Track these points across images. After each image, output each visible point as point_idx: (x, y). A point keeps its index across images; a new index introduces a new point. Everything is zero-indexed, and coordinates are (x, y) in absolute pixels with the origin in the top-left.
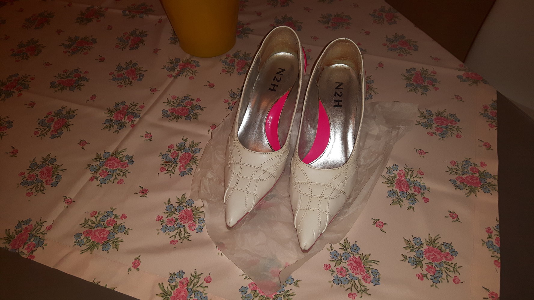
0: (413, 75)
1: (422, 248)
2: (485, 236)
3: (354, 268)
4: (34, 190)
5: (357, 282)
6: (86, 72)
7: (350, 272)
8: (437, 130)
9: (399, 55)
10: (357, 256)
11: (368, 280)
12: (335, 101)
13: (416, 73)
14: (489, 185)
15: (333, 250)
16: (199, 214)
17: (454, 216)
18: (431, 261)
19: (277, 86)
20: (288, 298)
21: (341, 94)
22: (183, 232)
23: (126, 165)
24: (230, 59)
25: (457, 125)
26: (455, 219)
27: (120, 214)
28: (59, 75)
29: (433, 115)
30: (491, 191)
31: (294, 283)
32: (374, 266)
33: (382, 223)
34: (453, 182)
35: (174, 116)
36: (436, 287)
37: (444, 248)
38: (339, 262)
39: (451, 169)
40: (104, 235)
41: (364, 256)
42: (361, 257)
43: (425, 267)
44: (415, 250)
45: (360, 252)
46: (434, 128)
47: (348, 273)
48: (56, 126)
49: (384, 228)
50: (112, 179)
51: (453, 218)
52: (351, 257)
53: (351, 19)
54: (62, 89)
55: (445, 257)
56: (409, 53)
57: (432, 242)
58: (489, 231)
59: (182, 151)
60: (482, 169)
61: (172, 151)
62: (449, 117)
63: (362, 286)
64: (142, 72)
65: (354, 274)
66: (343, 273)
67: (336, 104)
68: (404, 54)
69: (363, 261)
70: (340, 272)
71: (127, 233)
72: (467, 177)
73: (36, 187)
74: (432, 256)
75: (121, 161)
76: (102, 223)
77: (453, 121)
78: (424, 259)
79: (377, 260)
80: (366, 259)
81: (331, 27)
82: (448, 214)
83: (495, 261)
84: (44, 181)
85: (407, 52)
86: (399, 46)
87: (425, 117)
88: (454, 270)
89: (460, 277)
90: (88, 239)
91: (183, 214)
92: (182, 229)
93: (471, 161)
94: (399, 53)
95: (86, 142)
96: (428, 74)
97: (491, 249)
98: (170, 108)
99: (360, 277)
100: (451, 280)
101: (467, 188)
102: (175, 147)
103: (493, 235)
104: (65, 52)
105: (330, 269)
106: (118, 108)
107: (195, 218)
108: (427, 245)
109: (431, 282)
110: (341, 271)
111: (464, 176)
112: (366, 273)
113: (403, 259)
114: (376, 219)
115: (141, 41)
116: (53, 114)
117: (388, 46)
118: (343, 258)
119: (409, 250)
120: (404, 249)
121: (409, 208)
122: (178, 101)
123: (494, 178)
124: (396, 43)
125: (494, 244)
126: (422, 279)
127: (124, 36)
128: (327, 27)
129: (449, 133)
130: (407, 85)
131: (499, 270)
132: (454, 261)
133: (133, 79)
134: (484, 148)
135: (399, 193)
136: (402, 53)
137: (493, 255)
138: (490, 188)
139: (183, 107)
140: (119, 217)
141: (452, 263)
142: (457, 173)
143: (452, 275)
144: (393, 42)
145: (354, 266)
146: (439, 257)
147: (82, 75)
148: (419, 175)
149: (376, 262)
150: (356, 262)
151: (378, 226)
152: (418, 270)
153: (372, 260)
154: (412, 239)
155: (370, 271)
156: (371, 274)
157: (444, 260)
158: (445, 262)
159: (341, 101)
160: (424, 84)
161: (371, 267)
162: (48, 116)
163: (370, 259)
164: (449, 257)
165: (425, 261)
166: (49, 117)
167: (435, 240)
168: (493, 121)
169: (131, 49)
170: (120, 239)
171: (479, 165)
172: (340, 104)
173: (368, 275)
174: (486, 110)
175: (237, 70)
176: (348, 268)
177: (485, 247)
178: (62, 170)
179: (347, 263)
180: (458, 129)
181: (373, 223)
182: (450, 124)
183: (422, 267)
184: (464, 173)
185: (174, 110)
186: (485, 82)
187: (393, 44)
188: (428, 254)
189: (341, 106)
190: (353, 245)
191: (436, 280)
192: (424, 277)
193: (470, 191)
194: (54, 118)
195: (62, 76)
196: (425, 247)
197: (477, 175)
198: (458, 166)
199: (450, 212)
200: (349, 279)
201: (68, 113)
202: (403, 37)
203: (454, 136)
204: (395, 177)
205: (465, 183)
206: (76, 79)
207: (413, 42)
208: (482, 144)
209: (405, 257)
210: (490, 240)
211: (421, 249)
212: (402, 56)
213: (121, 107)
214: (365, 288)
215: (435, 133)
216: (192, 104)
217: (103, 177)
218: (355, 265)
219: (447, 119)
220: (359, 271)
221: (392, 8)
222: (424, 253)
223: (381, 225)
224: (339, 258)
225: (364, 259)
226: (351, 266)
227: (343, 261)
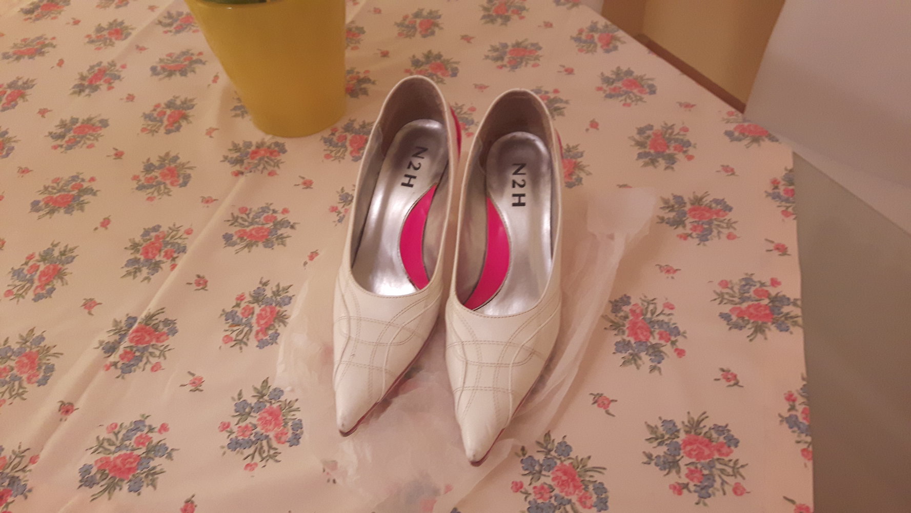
0: (649, 137)
1: (678, 437)
2: (784, 408)
3: (563, 484)
4: (7, 396)
5: (568, 507)
6: (92, 179)
7: (557, 491)
8: (694, 229)
9: (624, 105)
10: (567, 463)
11: (588, 503)
12: (514, 195)
13: (655, 134)
14: (787, 316)
15: (527, 456)
16: (293, 413)
17: (730, 378)
18: (694, 460)
19: (415, 177)
21: (522, 183)
22: (266, 448)
23: (164, 337)
24: (337, 134)
25: (727, 217)
26: (732, 382)
27: (157, 425)
28: (46, 188)
29: (685, 203)
30: (792, 329)
32: (598, 477)
33: (607, 399)
34: (725, 317)
35: (244, 244)
36: (705, 504)
37: (715, 435)
38: (537, 475)
39: (721, 295)
40: (132, 463)
41: (579, 461)
42: (575, 464)
43: (684, 470)
44: (666, 442)
45: (572, 455)
46: (689, 226)
47: (553, 494)
48: (44, 279)
49: (612, 408)
50: (141, 364)
51: (728, 380)
52: (558, 465)
53: (540, 48)
54: (52, 212)
55: (719, 451)
56: (641, 99)
57: (694, 426)
58: (790, 398)
59: (260, 303)
60: (773, 291)
61: (243, 305)
62: (714, 205)
64: (188, 171)
65: (563, 494)
66: (545, 494)
67: (516, 200)
68: (633, 101)
69: (578, 470)
70: (540, 493)
71: (170, 457)
72: (749, 307)
73: (11, 389)
74: (695, 451)
75: (156, 330)
76: (127, 443)
77: (720, 211)
78: (682, 457)
79: (602, 466)
80: (583, 467)
81: (508, 65)
82: (719, 375)
83: (803, 450)
84: (25, 376)
85: (638, 98)
86: (624, 89)
87: (672, 208)
88: (733, 471)
89: (744, 484)
90: (103, 474)
91: (266, 415)
92: (265, 443)
93: (755, 278)
94: (623, 102)
95: (95, 302)
96: (675, 133)
97: (795, 429)
98: (238, 228)
99: (574, 499)
100: (729, 489)
101: (749, 326)
102: (248, 298)
103: (797, 403)
104: (55, 147)
105: (523, 490)
106: (148, 238)
107: (287, 420)
108: (687, 432)
109: (695, 497)
110: (541, 491)
111: (745, 305)
112: (583, 491)
113: (646, 459)
114: (598, 394)
115: (185, 117)
116: (37, 257)
117: (605, 91)
118: (543, 468)
119: (655, 444)
120: (647, 443)
121: (653, 369)
122: (251, 216)
123: (795, 304)
124: (619, 84)
125: (801, 419)
126: (680, 493)
127: (155, 110)
128: (501, 67)
129: (715, 232)
130: (640, 156)
131: (810, 464)
132: (733, 457)
133: (172, 184)
134: (776, 253)
135: (634, 345)
136: (629, 101)
137: (799, 439)
138: (789, 323)
139: (260, 226)
140: (156, 430)
141: (730, 461)
142: (731, 302)
143: (731, 481)
144: (613, 83)
145: (563, 481)
146: (707, 452)
147: (85, 185)
148: (667, 311)
149: (599, 469)
150: (565, 473)
151: (602, 405)
152: (673, 478)
153: (594, 468)
154: (659, 424)
155: (591, 487)
156: (593, 492)
157: (716, 456)
158: (718, 459)
159: (524, 195)
160: (668, 152)
161: (592, 479)
162: (28, 262)
163: (590, 465)
164: (725, 450)
165: (684, 461)
166: (31, 263)
167: (699, 422)
168: (788, 205)
169: (168, 132)
170: (158, 469)
171: (768, 283)
172: (523, 200)
173: (588, 495)
174: (776, 188)
175: (351, 153)
176: (553, 485)
177: (785, 425)
178: (56, 355)
179: (552, 476)
180: (730, 225)
181: (592, 402)
182: (715, 217)
183: (678, 472)
184: (743, 300)
185: (245, 232)
186: (773, 139)
187: (613, 87)
188: (688, 448)
189: (523, 204)
190: (560, 444)
191: (704, 492)
192: (684, 488)
193: (755, 332)
194: (38, 264)
195: (50, 189)
196: (682, 436)
197: (766, 301)
198: (732, 288)
199: (723, 370)
200: (555, 504)
201: (63, 253)
202: (629, 72)
203: (723, 236)
204: (626, 317)
205: (746, 318)
206: (75, 192)
207: (648, 79)
208: (771, 247)
209: (649, 456)
210: (793, 413)
211: (676, 440)
212: (629, 105)
213: (153, 234)
215: (690, 235)
216: (275, 218)
217: (125, 361)
218: (564, 478)
219: (710, 208)
220: (571, 489)
221: (609, 23)
222: (682, 447)
223: (606, 402)
224: (537, 468)
225: (581, 466)
226: (557, 481)
227: (543, 473)
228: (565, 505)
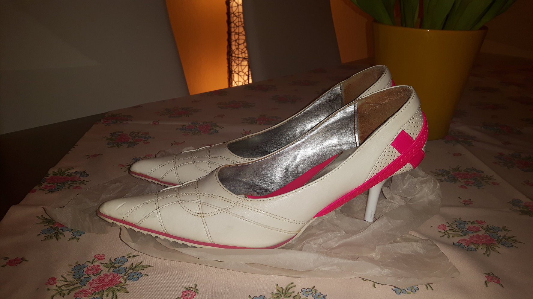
3: (100, 280)
5: (77, 285)
7: (93, 277)
10: (121, 280)
11: (80, 295)
15: (128, 259)
20: (53, 236)
31: (74, 236)
33: (193, 297)
38: (110, 266)
41: (124, 287)
42: (120, 284)
45: (128, 282)
47: (92, 275)
52: (119, 275)
63: (69, 291)
65: (91, 281)
66: (92, 271)
69: (114, 287)
70: (93, 269)
80: (117, 289)
99: (86, 287)
105: (96, 260)
110: (95, 269)
112: (92, 292)
114: (197, 290)
118: (117, 268)
145: (103, 280)
150: (111, 280)
151: (185, 294)
153: (116, 296)
155: (96, 296)
161: (104, 296)
163: (119, 293)
173: (88, 294)
176: (100, 275)
179: (109, 273)
181: (188, 287)
190: (140, 273)
200: (82, 278)
214: (66, 294)
218: (107, 280)
220: (94, 284)
223: (189, 296)
224: (117, 265)
225: (118, 288)
226: (103, 276)
227: (112, 269)
228: (80, 283)
